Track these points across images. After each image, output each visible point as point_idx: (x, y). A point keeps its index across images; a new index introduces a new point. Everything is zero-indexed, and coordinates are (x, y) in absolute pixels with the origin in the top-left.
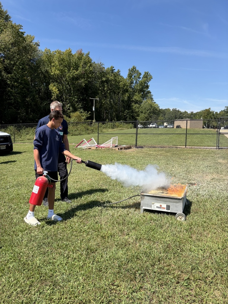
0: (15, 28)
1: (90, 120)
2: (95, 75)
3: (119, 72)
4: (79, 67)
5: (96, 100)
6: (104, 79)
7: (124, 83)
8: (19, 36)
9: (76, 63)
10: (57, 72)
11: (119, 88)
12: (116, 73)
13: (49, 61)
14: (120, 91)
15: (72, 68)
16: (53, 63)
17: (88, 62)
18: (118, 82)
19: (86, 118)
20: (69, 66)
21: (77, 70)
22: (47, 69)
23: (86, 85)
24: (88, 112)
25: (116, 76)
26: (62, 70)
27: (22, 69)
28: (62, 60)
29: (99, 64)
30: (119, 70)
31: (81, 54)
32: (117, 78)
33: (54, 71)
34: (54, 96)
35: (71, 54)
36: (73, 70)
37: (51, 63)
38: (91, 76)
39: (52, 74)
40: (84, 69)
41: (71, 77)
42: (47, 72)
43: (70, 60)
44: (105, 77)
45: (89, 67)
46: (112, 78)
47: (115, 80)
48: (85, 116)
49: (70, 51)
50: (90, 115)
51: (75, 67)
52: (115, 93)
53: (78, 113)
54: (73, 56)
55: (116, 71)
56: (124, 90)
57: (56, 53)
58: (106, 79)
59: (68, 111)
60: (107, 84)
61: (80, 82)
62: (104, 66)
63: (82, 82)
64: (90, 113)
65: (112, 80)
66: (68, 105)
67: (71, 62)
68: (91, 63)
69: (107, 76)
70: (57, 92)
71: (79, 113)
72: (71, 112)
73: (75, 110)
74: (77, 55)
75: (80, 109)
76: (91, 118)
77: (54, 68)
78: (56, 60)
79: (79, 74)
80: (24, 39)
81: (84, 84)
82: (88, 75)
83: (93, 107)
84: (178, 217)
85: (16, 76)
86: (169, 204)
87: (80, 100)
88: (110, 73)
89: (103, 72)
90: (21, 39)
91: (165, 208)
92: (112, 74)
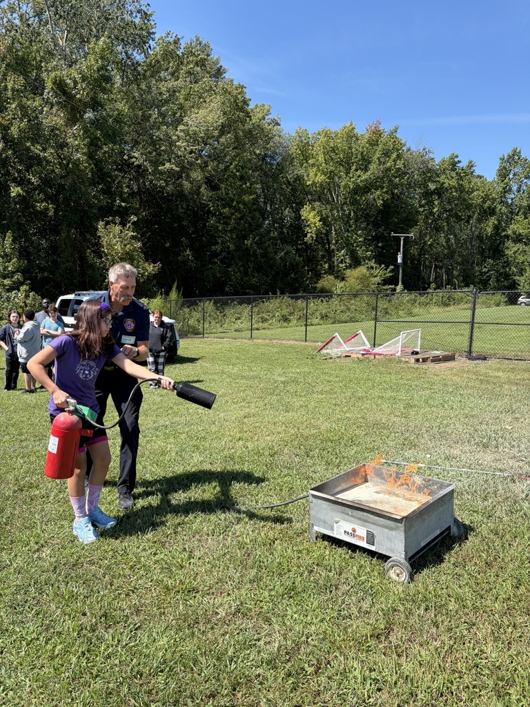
0: (229, 94)
1: (390, 286)
2: (408, 178)
3: (472, 166)
4: (370, 163)
5: (406, 238)
6: (432, 186)
7: (485, 193)
8: (238, 106)
9: (365, 153)
10: (320, 178)
11: (469, 207)
12: (463, 170)
13: (303, 155)
14: (474, 213)
15: (354, 168)
16: (313, 158)
17: (394, 149)
18: (467, 193)
19: (383, 280)
20: (346, 164)
21: (366, 169)
22: (299, 173)
23: (385, 204)
24: (387, 267)
25: (461, 179)
26: (331, 172)
27: (242, 178)
28: (333, 150)
29: (421, 151)
30: (470, 162)
31: (378, 133)
32: (465, 183)
33: (314, 177)
34: (311, 232)
35: (354, 135)
36: (356, 170)
37: (306, 159)
38: (400, 181)
39: (308, 183)
40: (381, 167)
41: (351, 187)
42: (299, 179)
43: (350, 148)
44: (435, 182)
45: (395, 161)
46: (453, 183)
47: (460, 189)
48: (378, 278)
49: (351, 127)
50: (391, 275)
51: (362, 165)
52: (459, 219)
53: (362, 270)
54: (358, 139)
55: (463, 164)
56: (485, 211)
57: (319, 137)
58: (437, 187)
59: (341, 265)
60: (439, 198)
61: (371, 196)
62: (432, 156)
63: (377, 197)
64: (393, 269)
65: (451, 189)
66: (343, 251)
67: (352, 153)
68: (400, 151)
69: (438, 179)
70: (317, 225)
71: (365, 271)
72: (347, 268)
73: (356, 262)
74: (367, 136)
75: (369, 260)
76: (392, 281)
77: (315, 169)
78: (320, 150)
79: (370, 178)
80: (248, 115)
81: (381, 202)
82: (391, 181)
83: (399, 256)
84: (393, 567)
85: (227, 194)
86: (373, 530)
87: (369, 240)
88: (448, 172)
89: (430, 170)
90: (242, 114)
91: (364, 538)
92: (454, 174)
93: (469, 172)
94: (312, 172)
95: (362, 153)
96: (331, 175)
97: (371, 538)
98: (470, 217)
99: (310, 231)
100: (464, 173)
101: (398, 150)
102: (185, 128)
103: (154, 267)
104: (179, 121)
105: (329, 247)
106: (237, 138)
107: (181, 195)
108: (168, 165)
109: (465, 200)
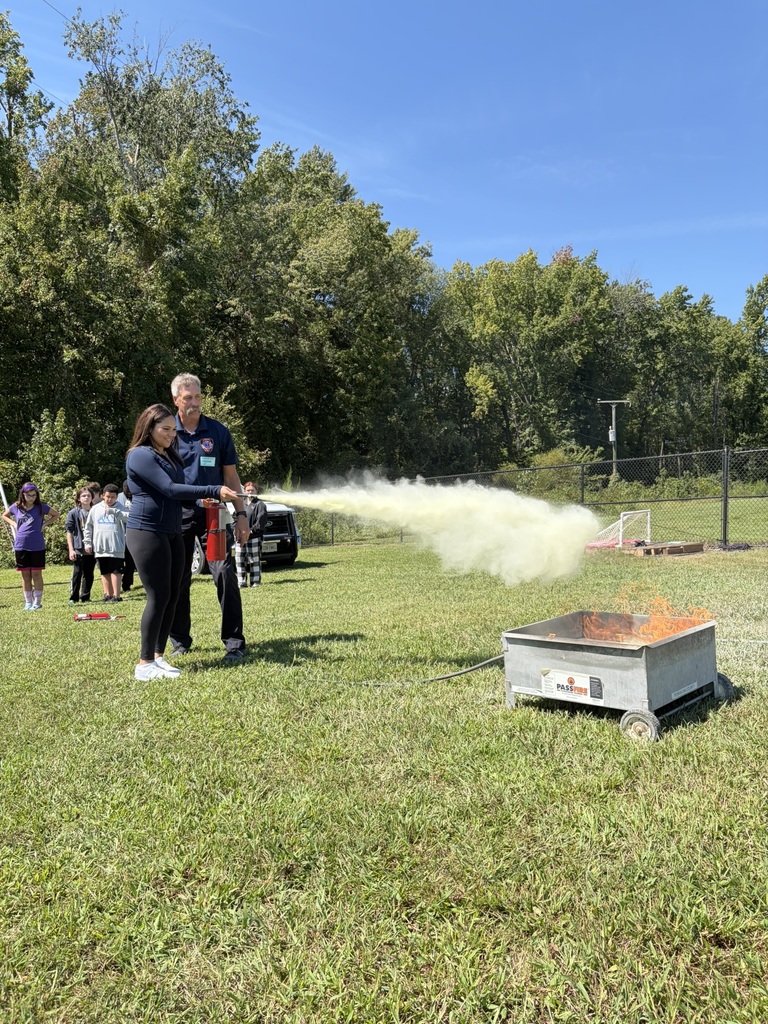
0: (360, 215)
1: (600, 476)
2: (617, 323)
3: (708, 302)
4: (561, 304)
5: (620, 407)
6: (652, 334)
7: (730, 339)
8: (373, 233)
9: (553, 291)
10: (491, 328)
11: (709, 359)
12: (695, 308)
13: (465, 298)
14: (716, 367)
15: (538, 312)
16: (479, 301)
17: (593, 284)
18: (704, 339)
19: (589, 468)
20: (528, 307)
21: (555, 313)
22: (460, 323)
23: (586, 359)
24: (594, 449)
25: (695, 320)
26: (506, 320)
27: (380, 329)
28: (508, 288)
29: (633, 285)
30: (706, 297)
31: (569, 263)
32: (700, 326)
33: (481, 328)
34: (481, 405)
35: (537, 268)
36: (542, 315)
37: (470, 304)
38: (605, 327)
39: (473, 337)
40: (577, 308)
41: (536, 338)
42: (460, 331)
43: (532, 285)
44: (657, 326)
45: (596, 299)
46: (683, 326)
47: (695, 334)
48: (582, 465)
49: (530, 257)
50: (600, 459)
51: (550, 307)
52: (695, 378)
53: (557, 455)
54: (541, 272)
55: (696, 300)
56: (732, 364)
57: (487, 272)
58: (660, 334)
59: (526, 449)
60: (663, 349)
61: (565, 350)
62: (649, 290)
63: (573, 352)
64: (602, 452)
65: (680, 334)
66: (528, 430)
67: (535, 292)
68: (603, 286)
69: (661, 323)
71: (562, 454)
72: (535, 452)
73: (549, 444)
74: (555, 267)
75: (568, 440)
76: (602, 468)
78: (489, 290)
79: (563, 325)
80: (386, 242)
81: (580, 358)
82: (592, 327)
83: (610, 431)
84: (631, 724)
85: (360, 353)
86: (599, 675)
87: (565, 412)
88: (674, 312)
89: (648, 311)
90: (377, 243)
91: (586, 690)
92: (683, 314)
93: (705, 309)
94: (478, 321)
95: (549, 291)
96: (506, 325)
97: (597, 688)
98: (711, 375)
99: (479, 402)
100: (699, 311)
101: (600, 284)
102: (301, 263)
103: (260, 455)
104: (292, 256)
105: (508, 425)
106: (371, 275)
107: (296, 357)
108: (277, 314)
109: (702, 350)
